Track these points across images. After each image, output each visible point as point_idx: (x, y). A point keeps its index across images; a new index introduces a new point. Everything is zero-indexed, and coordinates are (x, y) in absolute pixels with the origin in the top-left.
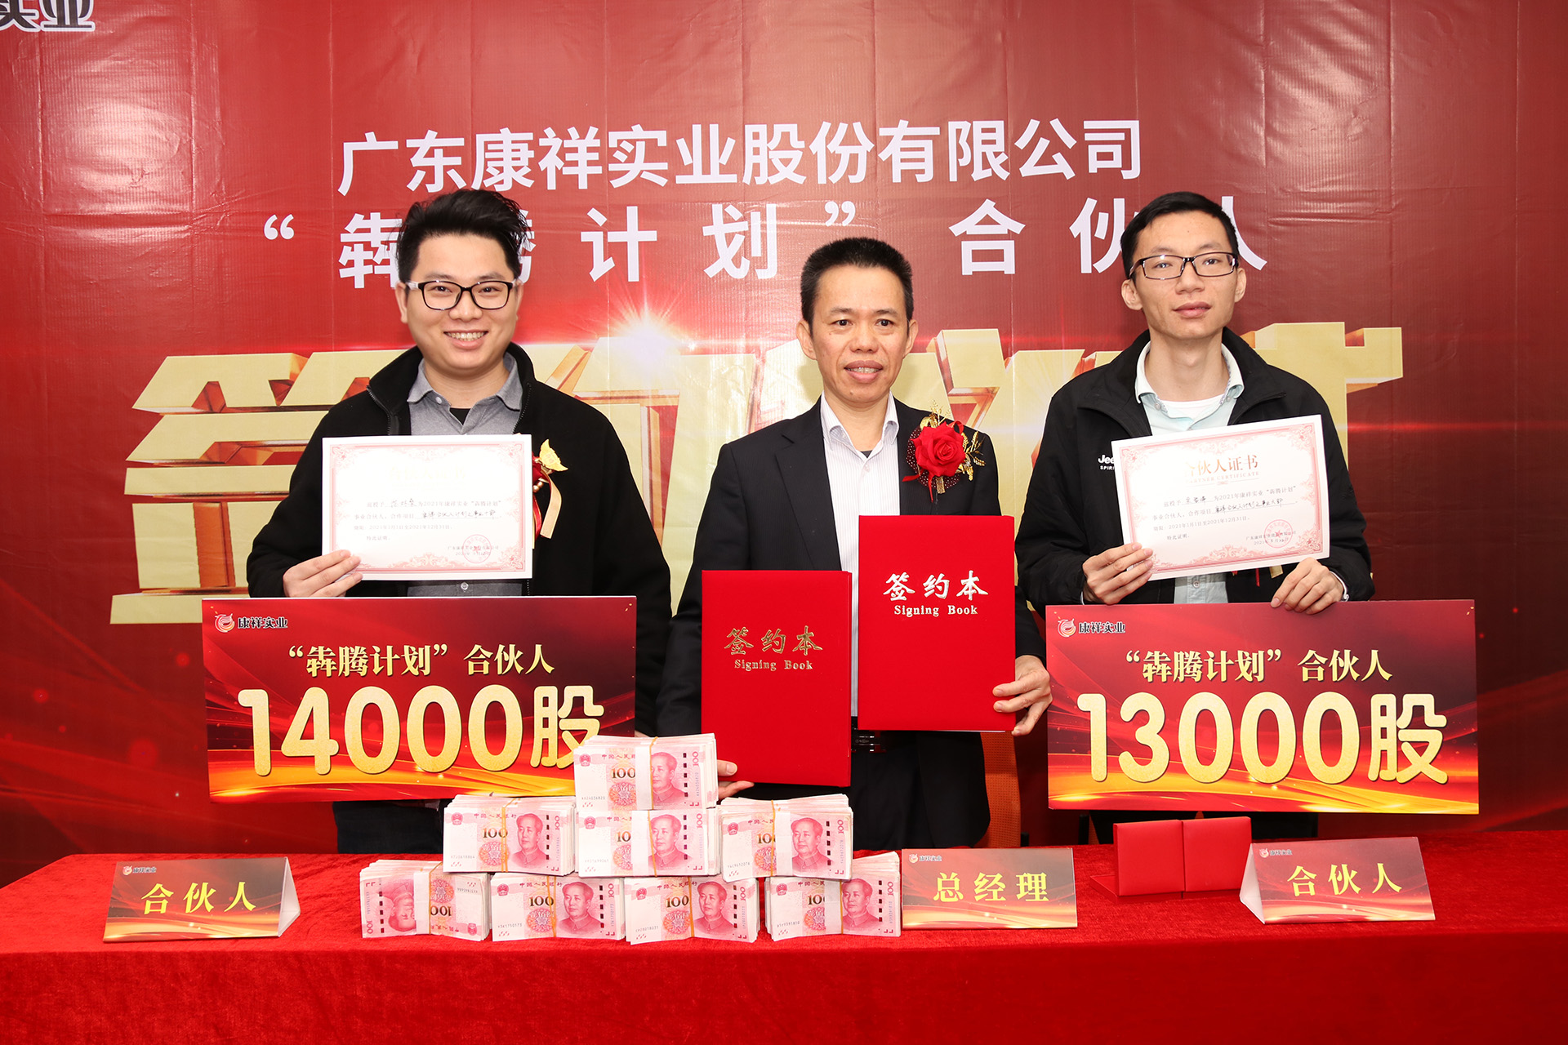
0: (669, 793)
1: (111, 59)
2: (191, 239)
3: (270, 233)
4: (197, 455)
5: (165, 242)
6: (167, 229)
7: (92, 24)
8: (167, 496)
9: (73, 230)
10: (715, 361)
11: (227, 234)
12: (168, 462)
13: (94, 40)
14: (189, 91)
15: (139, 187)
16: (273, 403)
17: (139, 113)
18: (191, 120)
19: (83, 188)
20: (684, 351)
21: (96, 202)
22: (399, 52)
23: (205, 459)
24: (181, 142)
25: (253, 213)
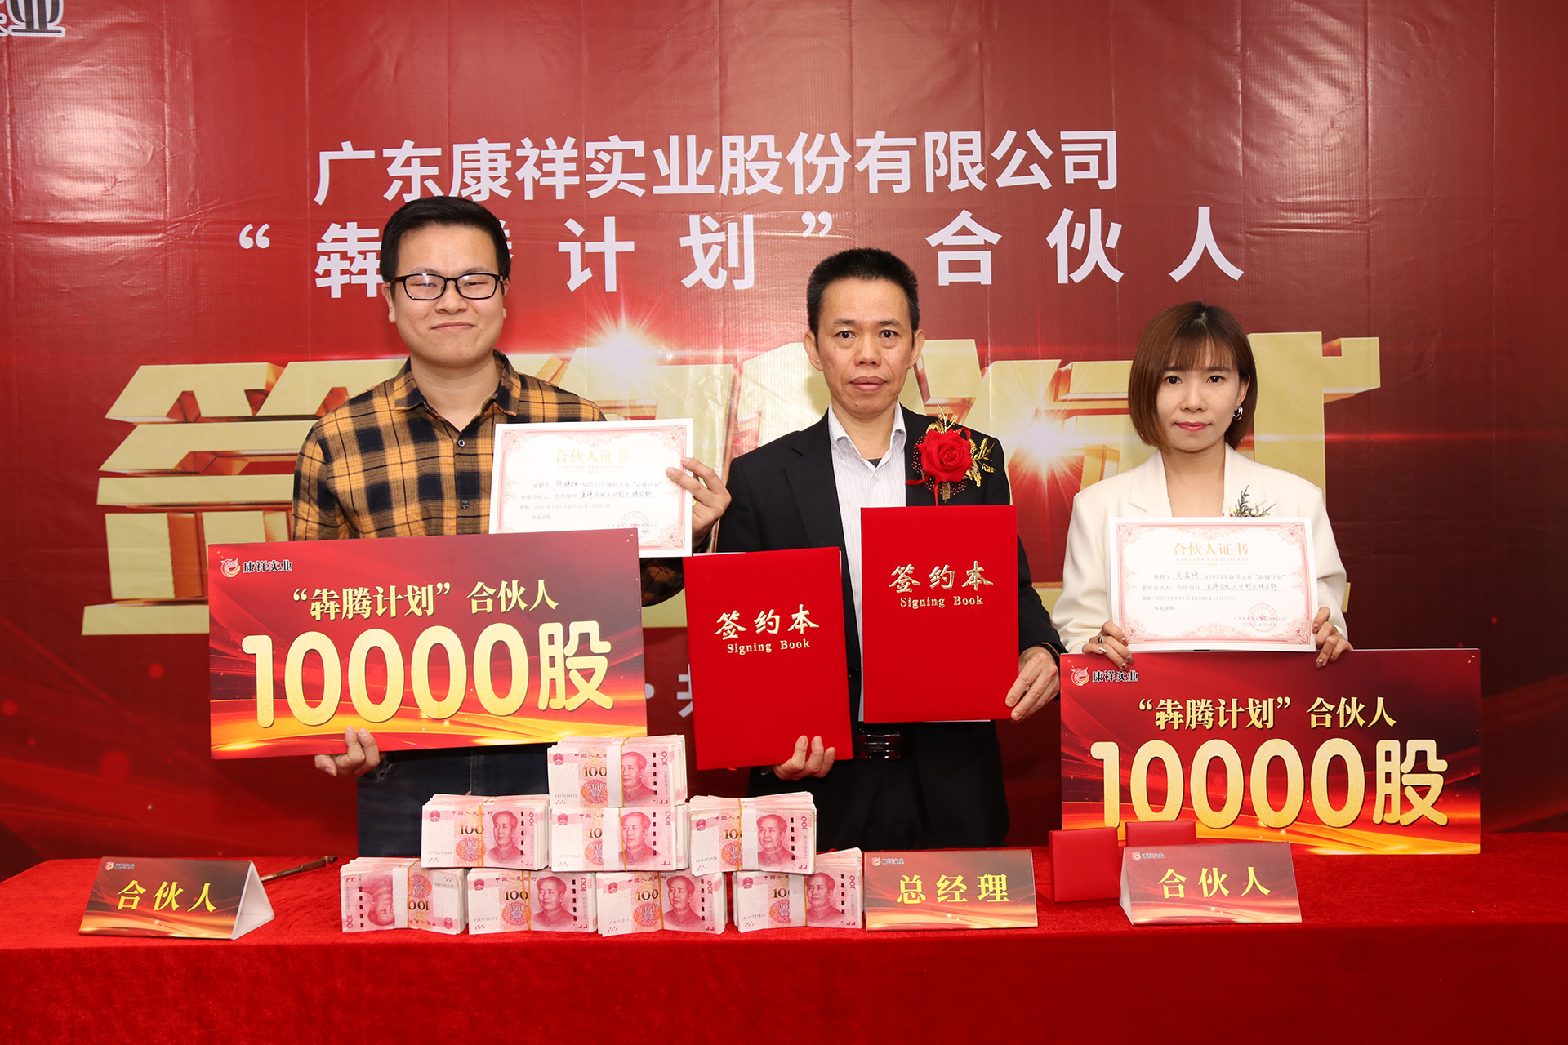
0: (638, 791)
1: (82, 65)
2: (164, 248)
3: (246, 242)
4: (171, 464)
5: (138, 251)
6: (140, 238)
7: (62, 29)
8: (140, 506)
9: (44, 238)
10: (692, 371)
11: (202, 243)
12: (142, 472)
13: (64, 45)
14: (163, 98)
15: (112, 194)
16: (248, 412)
17: (111, 120)
18: (164, 128)
19: (53, 195)
20: (662, 362)
21: (68, 210)
22: (376, 61)
23: (180, 469)
24: (154, 150)
25: (228, 222)
